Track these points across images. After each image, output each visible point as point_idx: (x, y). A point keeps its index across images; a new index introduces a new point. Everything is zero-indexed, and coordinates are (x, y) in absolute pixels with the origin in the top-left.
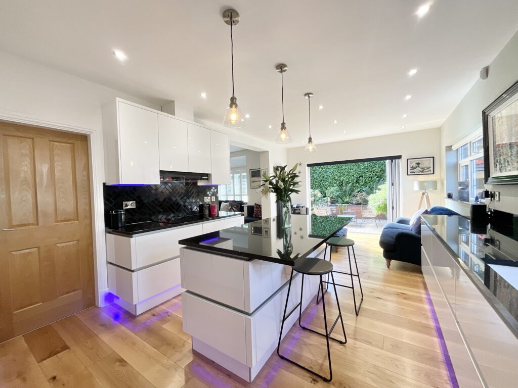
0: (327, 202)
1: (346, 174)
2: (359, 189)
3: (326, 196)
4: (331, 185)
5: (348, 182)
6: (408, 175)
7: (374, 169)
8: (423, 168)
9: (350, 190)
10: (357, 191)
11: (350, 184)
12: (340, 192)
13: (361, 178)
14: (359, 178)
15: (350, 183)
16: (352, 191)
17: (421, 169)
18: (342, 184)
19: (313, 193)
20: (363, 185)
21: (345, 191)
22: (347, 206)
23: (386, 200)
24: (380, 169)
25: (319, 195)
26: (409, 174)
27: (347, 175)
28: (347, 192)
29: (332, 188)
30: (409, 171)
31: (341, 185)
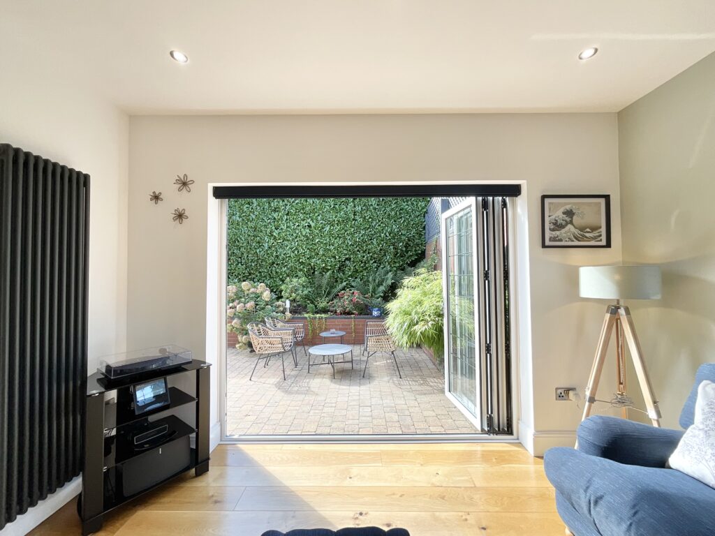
0: (283, 312)
1: (321, 253)
2: (344, 284)
3: (281, 297)
4: (293, 273)
5: (325, 270)
6: (544, 246)
7: (370, 247)
8: (582, 229)
9: (328, 284)
10: (341, 286)
11: (328, 274)
12: (310, 290)
13: (347, 262)
14: (345, 262)
15: (328, 270)
16: (332, 287)
17: (577, 232)
18: (313, 273)
19: (252, 290)
20: (351, 276)
21: (320, 286)
22: (326, 318)
23: (441, 316)
24: (379, 249)
25: (267, 295)
26: (547, 243)
27: (323, 255)
28: (324, 288)
29: (295, 280)
30: (548, 234)
31: (311, 273)
